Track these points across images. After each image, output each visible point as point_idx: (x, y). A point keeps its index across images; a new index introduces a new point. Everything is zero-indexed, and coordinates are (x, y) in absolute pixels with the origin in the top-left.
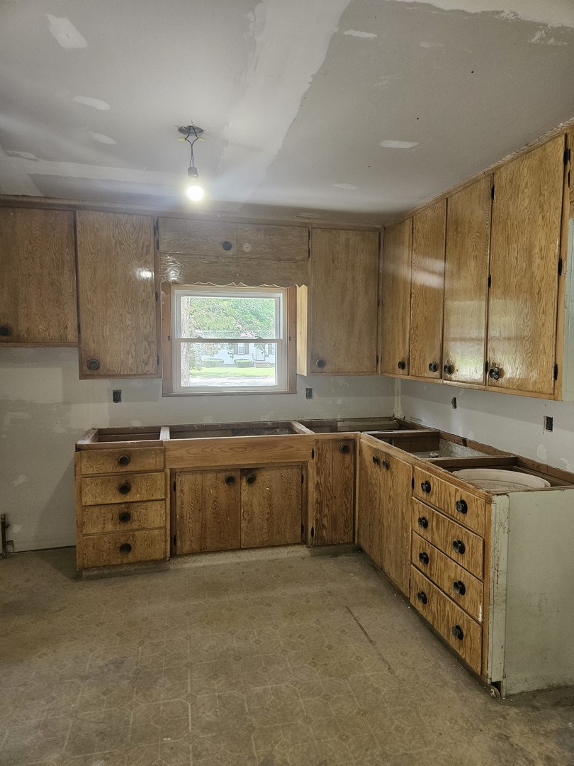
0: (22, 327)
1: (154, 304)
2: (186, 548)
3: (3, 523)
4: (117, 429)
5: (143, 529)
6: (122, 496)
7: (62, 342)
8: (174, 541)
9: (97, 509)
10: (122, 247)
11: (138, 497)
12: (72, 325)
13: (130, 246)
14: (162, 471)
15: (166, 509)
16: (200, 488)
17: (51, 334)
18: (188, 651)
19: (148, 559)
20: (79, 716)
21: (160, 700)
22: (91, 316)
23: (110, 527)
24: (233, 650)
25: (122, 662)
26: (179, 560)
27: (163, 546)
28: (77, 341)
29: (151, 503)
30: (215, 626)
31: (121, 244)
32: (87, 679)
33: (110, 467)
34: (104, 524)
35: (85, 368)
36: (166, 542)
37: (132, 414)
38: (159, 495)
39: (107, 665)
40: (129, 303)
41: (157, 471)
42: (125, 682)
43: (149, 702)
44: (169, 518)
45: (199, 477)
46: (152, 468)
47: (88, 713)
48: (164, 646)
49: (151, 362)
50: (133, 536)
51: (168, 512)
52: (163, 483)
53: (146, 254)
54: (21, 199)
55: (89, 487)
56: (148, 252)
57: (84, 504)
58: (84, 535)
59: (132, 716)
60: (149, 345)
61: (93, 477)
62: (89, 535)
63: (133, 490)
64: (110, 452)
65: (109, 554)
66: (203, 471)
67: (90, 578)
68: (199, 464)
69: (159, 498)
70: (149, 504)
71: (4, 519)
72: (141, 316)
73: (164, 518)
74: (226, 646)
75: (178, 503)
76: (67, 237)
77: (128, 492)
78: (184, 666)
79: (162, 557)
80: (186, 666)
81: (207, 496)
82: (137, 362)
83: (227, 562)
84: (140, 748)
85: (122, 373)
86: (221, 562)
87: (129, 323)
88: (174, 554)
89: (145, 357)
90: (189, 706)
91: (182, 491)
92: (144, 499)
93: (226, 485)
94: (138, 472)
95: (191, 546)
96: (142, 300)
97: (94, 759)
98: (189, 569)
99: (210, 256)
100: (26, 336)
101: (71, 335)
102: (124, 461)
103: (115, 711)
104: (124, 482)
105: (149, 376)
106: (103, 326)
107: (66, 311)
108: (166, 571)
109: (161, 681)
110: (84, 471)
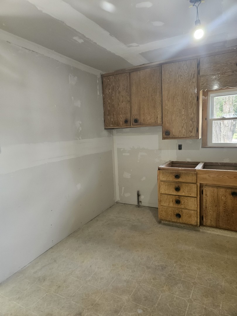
0: (141, 119)
1: (196, 103)
2: (209, 223)
3: (138, 194)
4: (180, 162)
5: (186, 209)
6: (177, 192)
7: (155, 124)
8: (202, 218)
9: (166, 196)
10: (182, 77)
11: (183, 194)
12: (159, 116)
13: (185, 76)
14: (196, 183)
15: (197, 202)
16: (216, 195)
17: (152, 121)
18: (197, 276)
19: (189, 223)
20: (141, 284)
21: (175, 294)
22: (167, 112)
23: (171, 205)
24: (221, 286)
25: (165, 268)
26: (205, 228)
27: (196, 219)
28: (161, 123)
29: (190, 198)
30: (215, 269)
31: (181, 76)
32: (149, 269)
33: (171, 178)
34: (169, 203)
35: (164, 134)
36: (197, 217)
37: (186, 156)
38: (194, 195)
39: (159, 266)
40: (184, 104)
41: (193, 183)
42: (163, 278)
43: (170, 293)
44: (199, 206)
45: (216, 189)
46: (191, 182)
47: (144, 285)
48: (186, 268)
49: (193, 131)
50: (182, 211)
51: (199, 204)
52: (196, 189)
53: (193, 78)
54: (142, 66)
55: (163, 186)
56: (194, 77)
57: (161, 193)
58: (161, 206)
59: (161, 295)
60: (193, 123)
61: (165, 182)
62: (163, 206)
63: (181, 190)
64: (171, 172)
65: (171, 216)
66: (218, 187)
67: (164, 224)
68: (215, 183)
69: (194, 196)
70: (189, 198)
71: (138, 192)
72: (189, 109)
73: (196, 206)
74: (218, 282)
75: (204, 201)
76: (159, 78)
77: (179, 191)
78: (192, 283)
79: (195, 224)
80: (193, 283)
81: (220, 200)
82: (186, 131)
83: (232, 237)
84: (159, 314)
85: (180, 137)
86: (228, 236)
87: (183, 113)
88: (201, 224)
89: (191, 128)
90: (188, 305)
91: (206, 195)
92: (187, 195)
93: (231, 196)
94: (184, 183)
95: (211, 223)
96: (190, 101)
97: (139, 307)
98: (210, 234)
99: (228, 72)
100: (143, 122)
101: (159, 121)
102: (177, 176)
103: (155, 289)
104: (177, 186)
105: (192, 138)
106: (172, 116)
107: (158, 110)
108: (198, 231)
109: (179, 285)
110: (161, 179)
